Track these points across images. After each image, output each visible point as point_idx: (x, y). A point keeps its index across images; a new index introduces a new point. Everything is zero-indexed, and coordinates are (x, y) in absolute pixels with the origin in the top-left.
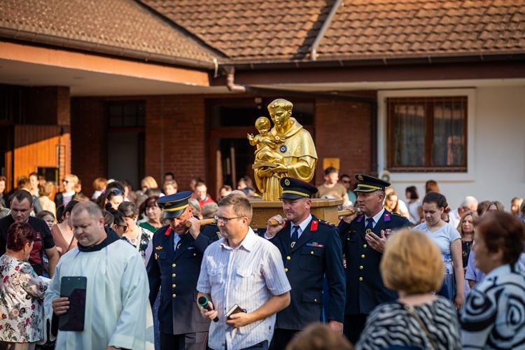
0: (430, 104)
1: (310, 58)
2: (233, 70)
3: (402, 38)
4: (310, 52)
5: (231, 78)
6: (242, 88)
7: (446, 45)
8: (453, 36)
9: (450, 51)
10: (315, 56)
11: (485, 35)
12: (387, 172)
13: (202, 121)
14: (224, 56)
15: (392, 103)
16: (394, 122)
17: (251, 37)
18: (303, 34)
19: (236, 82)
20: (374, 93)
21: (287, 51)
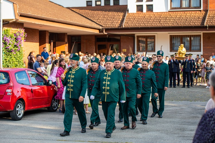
0: (147, 37)
1: (122, 27)
2: (105, 29)
3: (142, 23)
4: (122, 26)
5: (104, 31)
6: (106, 33)
7: (153, 24)
8: (154, 22)
9: (154, 26)
10: (124, 27)
11: (161, 22)
12: (137, 52)
13: (94, 41)
14: (102, 26)
15: (138, 37)
16: (139, 41)
17: (107, 22)
18: (119, 22)
19: (105, 32)
20: (134, 34)
21: (117, 25)
